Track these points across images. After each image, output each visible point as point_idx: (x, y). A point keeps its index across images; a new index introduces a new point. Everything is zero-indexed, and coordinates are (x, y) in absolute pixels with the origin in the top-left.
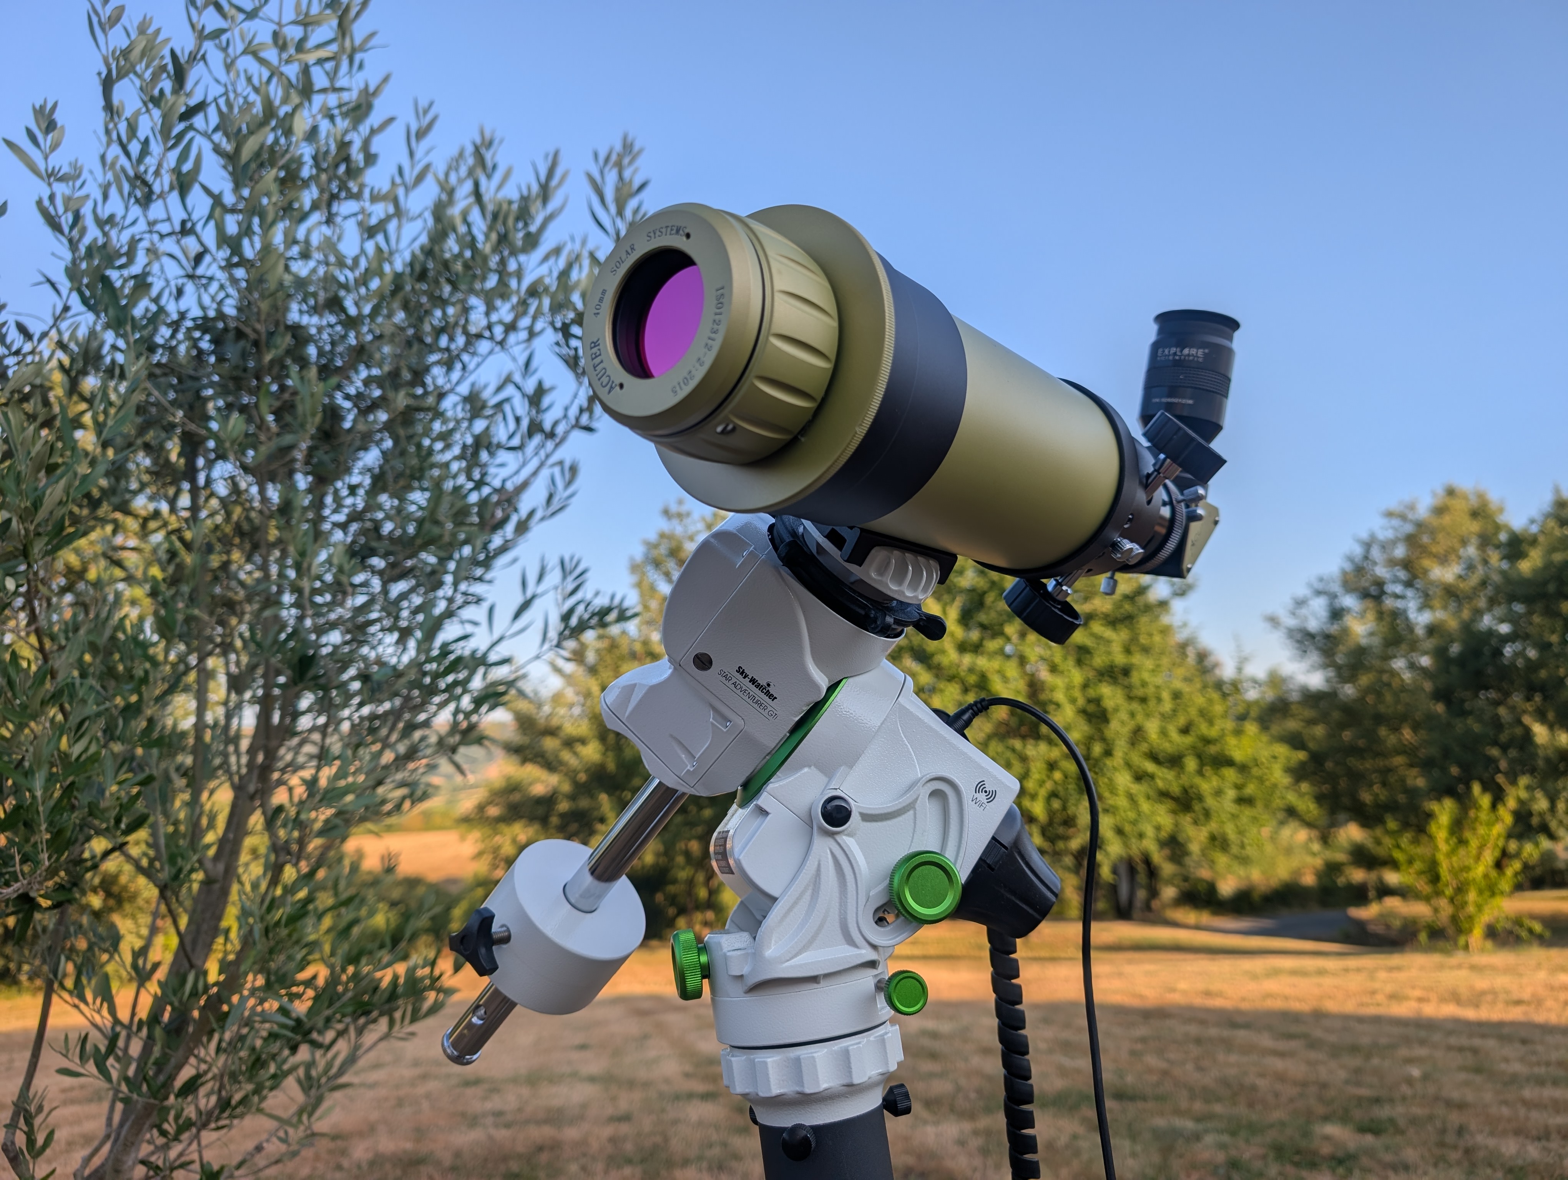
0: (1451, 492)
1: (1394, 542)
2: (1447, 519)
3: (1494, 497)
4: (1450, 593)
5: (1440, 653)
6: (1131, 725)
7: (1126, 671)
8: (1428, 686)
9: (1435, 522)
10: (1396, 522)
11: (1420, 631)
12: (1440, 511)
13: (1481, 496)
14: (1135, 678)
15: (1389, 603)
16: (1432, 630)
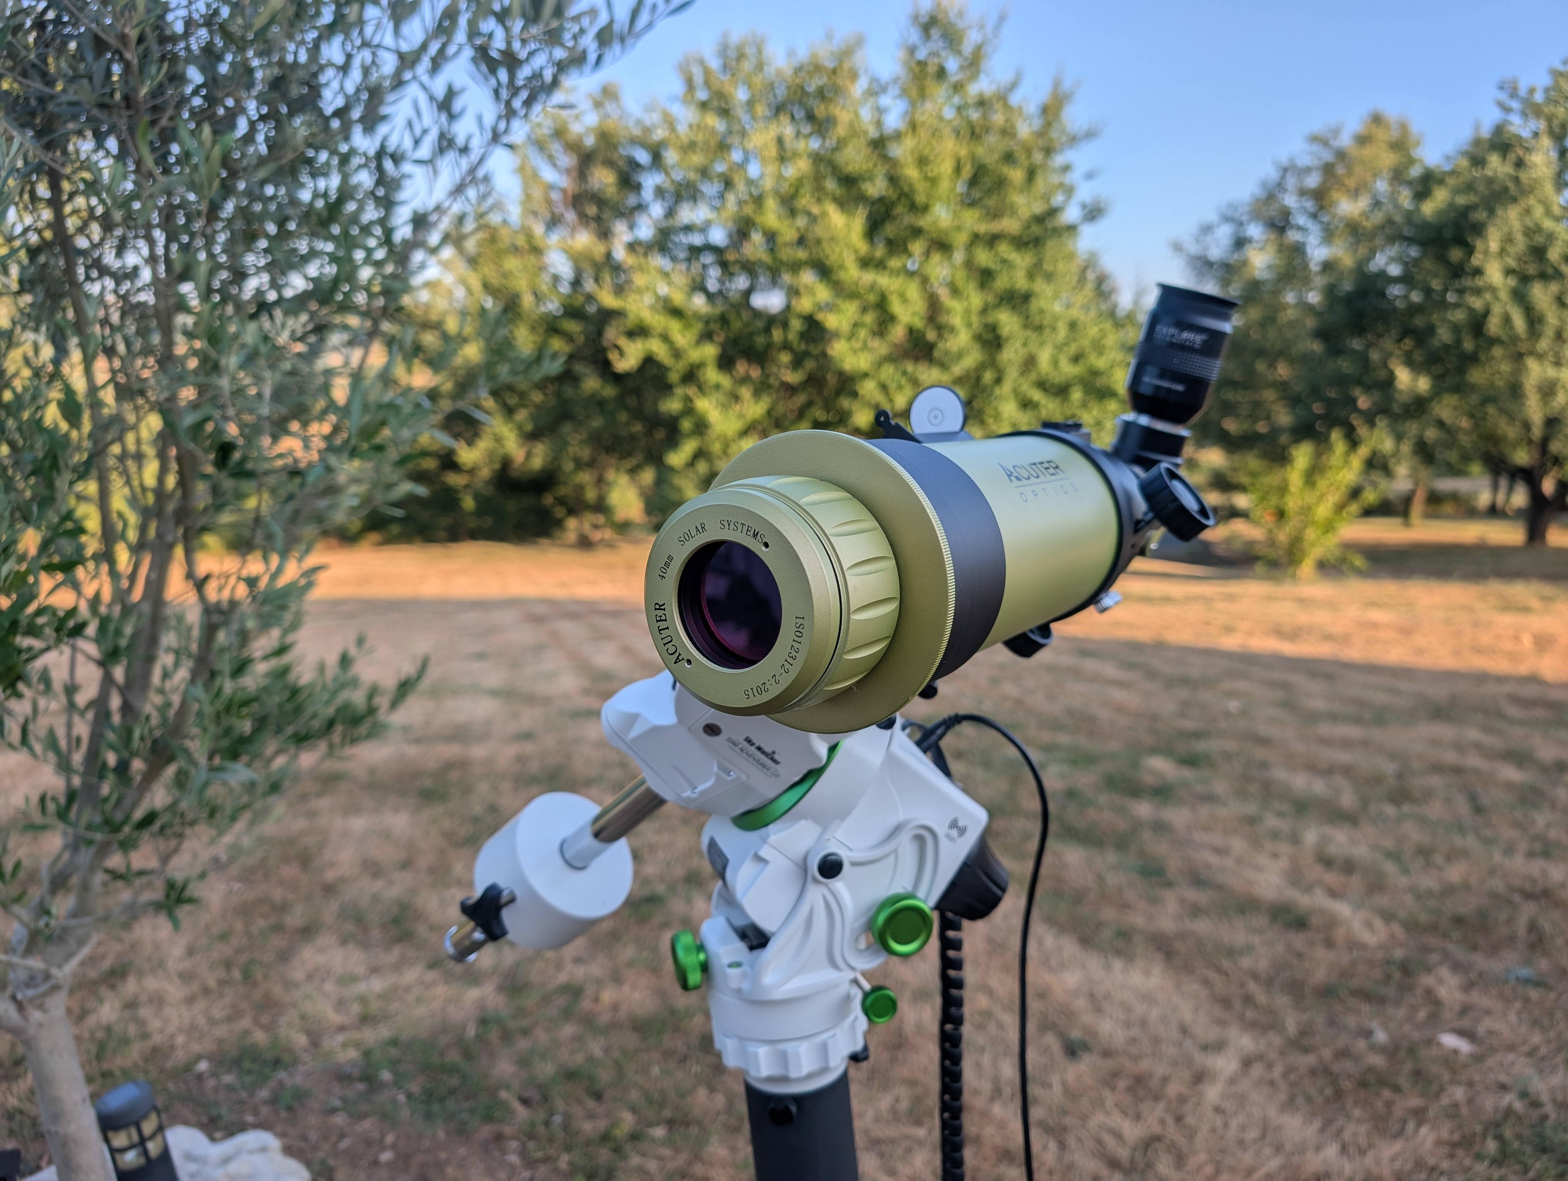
0: (1377, 119)
1: (1308, 170)
2: (1367, 151)
3: (1415, 128)
4: (1353, 229)
5: (1330, 291)
6: (1023, 352)
7: (1027, 297)
8: (1311, 323)
9: (1355, 152)
10: (1316, 148)
11: (1314, 267)
12: (1363, 140)
13: (1404, 127)
14: (1034, 305)
15: (1293, 236)
16: (1328, 266)
